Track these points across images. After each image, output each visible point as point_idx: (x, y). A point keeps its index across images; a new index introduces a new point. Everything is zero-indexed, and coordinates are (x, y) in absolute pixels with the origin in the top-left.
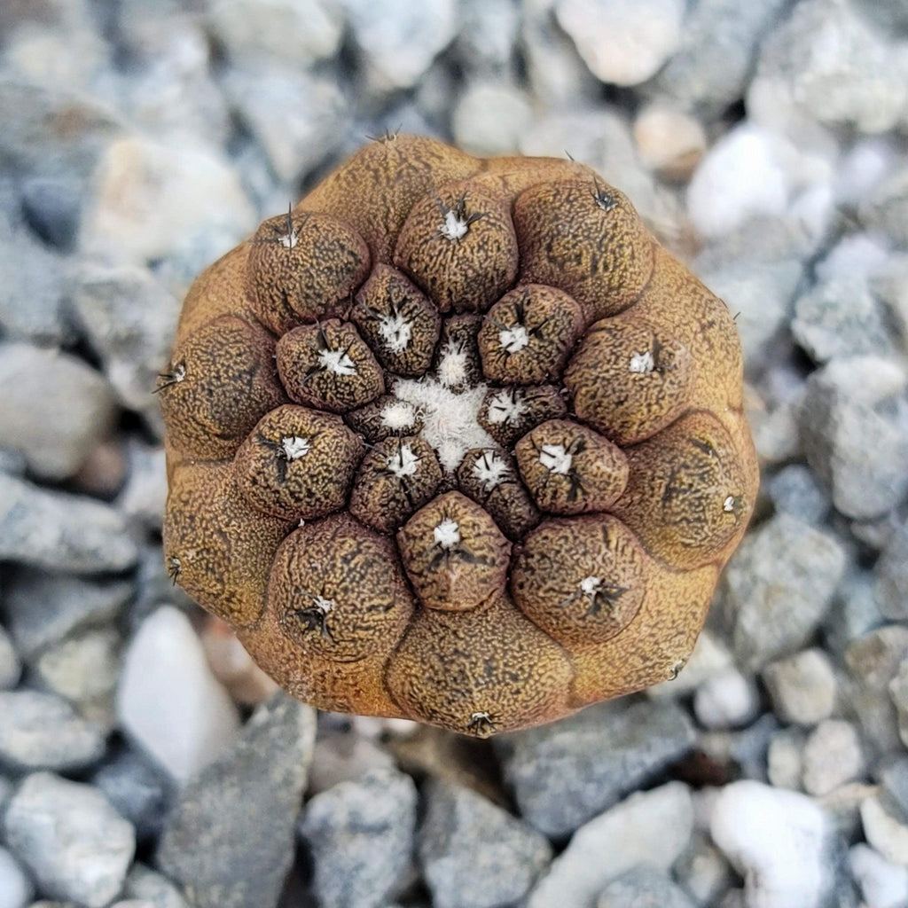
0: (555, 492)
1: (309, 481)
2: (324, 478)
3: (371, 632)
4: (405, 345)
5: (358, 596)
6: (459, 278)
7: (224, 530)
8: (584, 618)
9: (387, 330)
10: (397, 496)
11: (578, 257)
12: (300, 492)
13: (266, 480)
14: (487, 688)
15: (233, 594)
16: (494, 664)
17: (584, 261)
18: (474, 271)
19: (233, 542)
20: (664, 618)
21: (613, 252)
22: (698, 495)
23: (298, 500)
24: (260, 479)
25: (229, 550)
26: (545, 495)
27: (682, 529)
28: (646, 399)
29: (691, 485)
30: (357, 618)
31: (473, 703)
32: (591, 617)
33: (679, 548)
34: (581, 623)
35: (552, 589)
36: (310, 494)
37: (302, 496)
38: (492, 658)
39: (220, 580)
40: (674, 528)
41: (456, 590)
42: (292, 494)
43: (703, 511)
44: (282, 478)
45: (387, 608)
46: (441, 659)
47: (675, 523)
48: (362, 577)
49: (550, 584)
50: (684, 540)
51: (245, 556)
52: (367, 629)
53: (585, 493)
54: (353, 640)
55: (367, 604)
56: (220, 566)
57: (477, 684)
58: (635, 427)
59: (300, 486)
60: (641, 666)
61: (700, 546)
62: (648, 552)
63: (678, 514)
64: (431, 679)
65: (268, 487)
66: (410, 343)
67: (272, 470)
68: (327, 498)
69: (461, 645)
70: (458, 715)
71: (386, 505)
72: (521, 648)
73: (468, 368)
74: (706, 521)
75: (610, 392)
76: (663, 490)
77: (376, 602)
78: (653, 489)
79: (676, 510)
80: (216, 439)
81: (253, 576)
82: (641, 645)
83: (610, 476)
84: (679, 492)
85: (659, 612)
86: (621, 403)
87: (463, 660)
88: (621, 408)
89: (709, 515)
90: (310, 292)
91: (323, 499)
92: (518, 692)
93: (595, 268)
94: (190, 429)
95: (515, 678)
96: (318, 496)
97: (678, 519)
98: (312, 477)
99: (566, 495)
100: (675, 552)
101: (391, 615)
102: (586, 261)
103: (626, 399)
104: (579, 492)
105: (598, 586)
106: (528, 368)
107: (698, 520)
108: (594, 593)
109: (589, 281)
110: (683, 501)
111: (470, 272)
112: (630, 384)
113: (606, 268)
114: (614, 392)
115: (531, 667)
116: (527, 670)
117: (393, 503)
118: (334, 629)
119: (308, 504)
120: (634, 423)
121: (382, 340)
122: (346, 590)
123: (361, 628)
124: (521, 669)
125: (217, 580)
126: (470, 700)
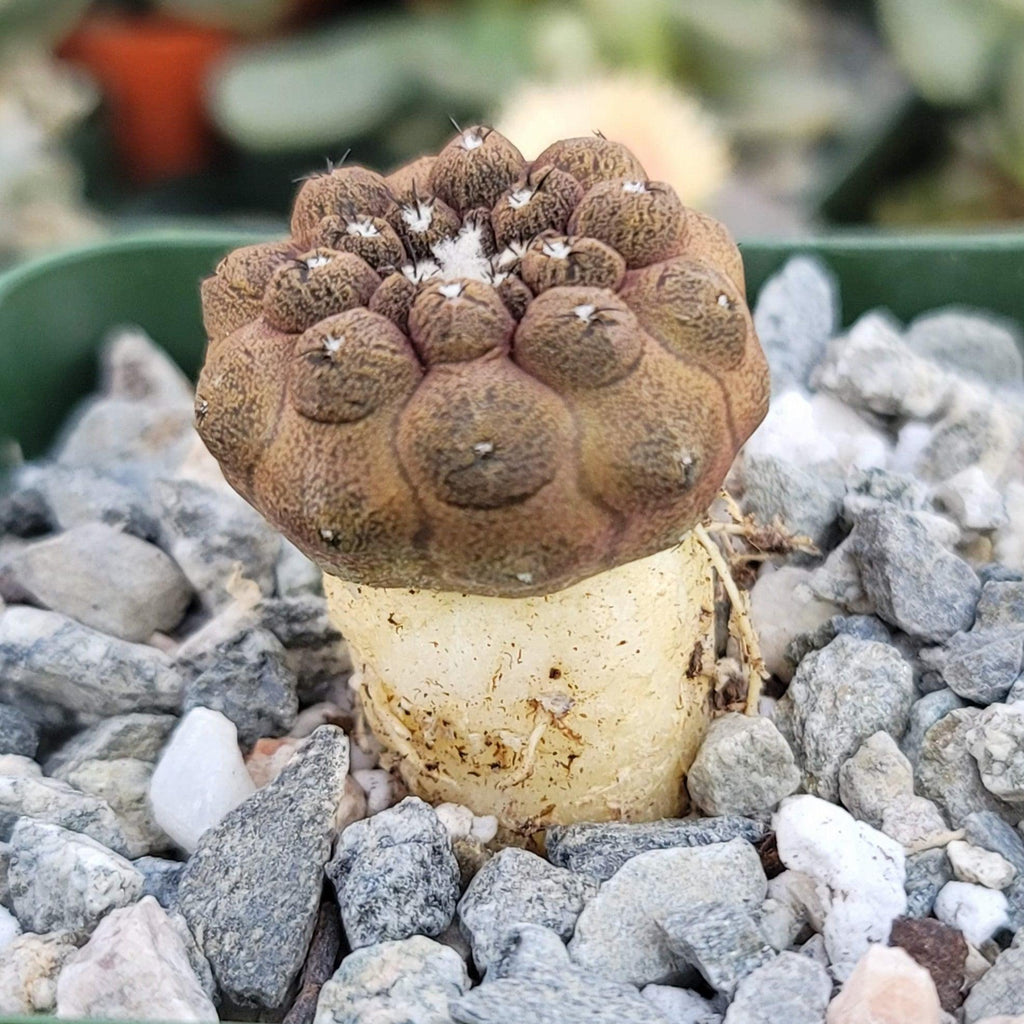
0: (554, 272)
1: (329, 280)
2: (343, 280)
3: (378, 370)
4: (426, 228)
5: (366, 334)
6: (474, 171)
7: (249, 348)
8: (578, 342)
9: (409, 216)
10: (409, 288)
11: (581, 159)
12: (321, 290)
13: (289, 282)
14: (488, 413)
15: (253, 401)
16: (494, 393)
17: (586, 160)
18: (489, 167)
19: (257, 356)
20: (666, 393)
21: (613, 158)
22: (690, 279)
23: (318, 298)
24: (284, 282)
25: (253, 362)
26: (545, 277)
27: (677, 306)
28: (638, 208)
29: (682, 273)
30: (364, 353)
31: (475, 430)
32: (586, 340)
33: (676, 326)
34: (577, 348)
35: (549, 316)
36: (329, 292)
37: (321, 294)
38: (493, 389)
39: (243, 392)
40: (670, 305)
41: (457, 320)
42: (313, 291)
43: (696, 293)
44: (303, 279)
45: (394, 352)
46: (445, 395)
47: (670, 301)
48: (370, 324)
49: (546, 313)
50: (679, 316)
51: (267, 365)
52: (374, 364)
53: (583, 270)
54: (361, 377)
55: (374, 342)
56: (243, 379)
57: (479, 408)
58: (630, 237)
59: (320, 284)
60: (646, 439)
61: (695, 326)
62: (648, 330)
63: (670, 293)
64: (434, 415)
65: (291, 288)
66: (431, 226)
67: (296, 274)
68: (345, 299)
69: (464, 380)
70: (461, 446)
71: (399, 293)
72: (522, 387)
73: (483, 241)
74: (700, 301)
75: (604, 204)
76: (657, 279)
77: (383, 342)
78: (648, 280)
79: (671, 289)
80: (250, 300)
81: (273, 379)
82: (643, 409)
83: (604, 253)
84: (670, 276)
85: (661, 385)
86: (614, 213)
87: (464, 389)
88: (616, 218)
89: (702, 296)
90: (344, 200)
91: (341, 300)
92: (518, 421)
93: (596, 165)
94: (228, 300)
95: (516, 407)
96: (337, 294)
97: (672, 296)
98: (332, 277)
99: (564, 272)
100: (672, 331)
101: (397, 358)
102: (588, 161)
103: (619, 207)
104: (577, 269)
105: (591, 314)
106: (534, 215)
107: (692, 299)
108: (588, 321)
109: (592, 177)
110: (676, 282)
111: (484, 167)
112: (622, 197)
113: (606, 166)
114: (608, 203)
115: (533, 402)
116: (528, 403)
117: (404, 293)
118: (342, 363)
119: (328, 304)
120: (628, 232)
121: (405, 225)
122: (355, 329)
123: (367, 363)
124: (522, 402)
125: (240, 393)
126: (471, 426)
